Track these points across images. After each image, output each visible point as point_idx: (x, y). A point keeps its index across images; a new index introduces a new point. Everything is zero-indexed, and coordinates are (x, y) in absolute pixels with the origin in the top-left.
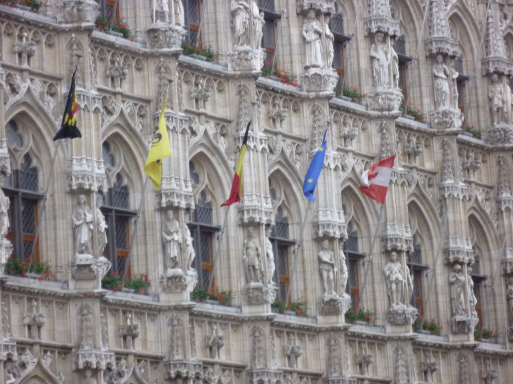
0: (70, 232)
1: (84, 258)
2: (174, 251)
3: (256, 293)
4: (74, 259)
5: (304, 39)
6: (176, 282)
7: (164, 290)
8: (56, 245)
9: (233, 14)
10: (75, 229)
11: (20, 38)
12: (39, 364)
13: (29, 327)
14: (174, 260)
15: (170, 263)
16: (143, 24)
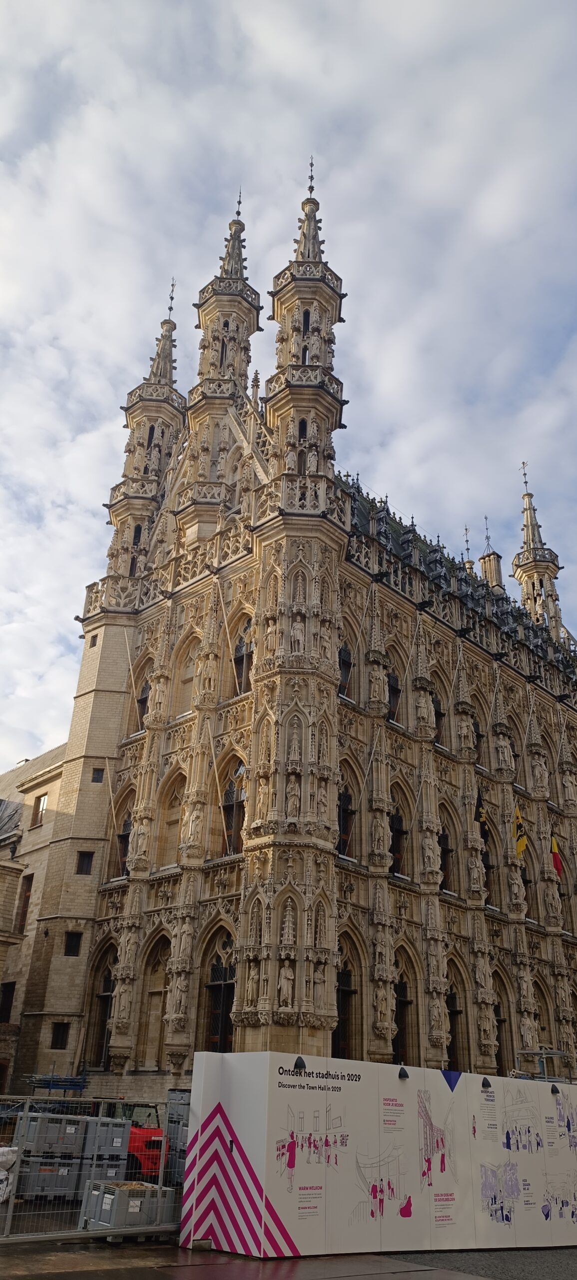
0: (467, 872)
1: (475, 887)
2: (515, 889)
3: (553, 919)
4: (470, 887)
5: (564, 785)
6: (517, 907)
7: (510, 911)
8: (459, 879)
9: (533, 767)
10: (469, 871)
11: (441, 764)
12: (454, 947)
13: (449, 923)
14: (516, 894)
15: (513, 897)
16: (494, 766)
